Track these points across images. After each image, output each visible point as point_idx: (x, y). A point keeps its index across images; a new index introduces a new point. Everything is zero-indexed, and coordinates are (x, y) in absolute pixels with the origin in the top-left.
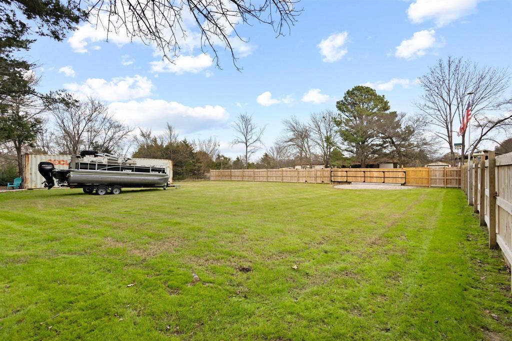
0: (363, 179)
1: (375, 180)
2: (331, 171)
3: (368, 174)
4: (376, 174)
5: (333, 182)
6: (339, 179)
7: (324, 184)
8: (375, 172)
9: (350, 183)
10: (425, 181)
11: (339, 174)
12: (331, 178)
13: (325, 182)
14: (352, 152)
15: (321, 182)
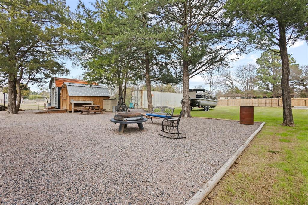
2: (279, 100)
12: (278, 104)
13: (273, 106)
14: (268, 89)
15: (271, 106)
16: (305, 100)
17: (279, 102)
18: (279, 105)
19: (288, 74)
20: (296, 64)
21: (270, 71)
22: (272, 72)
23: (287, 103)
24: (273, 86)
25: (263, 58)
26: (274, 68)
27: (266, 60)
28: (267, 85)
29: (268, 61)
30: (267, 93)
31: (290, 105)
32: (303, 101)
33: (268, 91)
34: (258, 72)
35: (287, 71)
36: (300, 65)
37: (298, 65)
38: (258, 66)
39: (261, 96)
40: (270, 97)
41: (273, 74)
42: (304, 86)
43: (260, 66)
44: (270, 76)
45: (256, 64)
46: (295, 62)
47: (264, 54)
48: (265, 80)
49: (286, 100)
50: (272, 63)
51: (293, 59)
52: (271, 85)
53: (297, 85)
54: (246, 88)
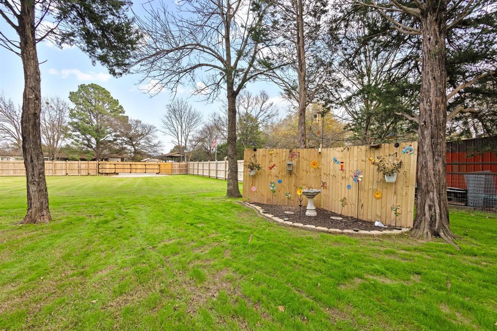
0: (129, 170)
1: (139, 171)
2: (99, 164)
3: (133, 167)
4: (139, 167)
5: (101, 173)
6: (108, 171)
7: (90, 175)
8: (139, 165)
9: (117, 174)
10: (170, 171)
11: (108, 166)
12: (99, 170)
13: (91, 174)
14: (89, 146)
15: (87, 174)
16: (131, 165)
17: (100, 167)
18: (99, 173)
19: (35, 103)
20: (125, 115)
21: (92, 117)
22: (95, 120)
23: (33, 169)
24: (97, 143)
25: (81, 94)
26: (97, 115)
27: (86, 99)
28: (89, 140)
29: (88, 102)
30: (88, 152)
31: (40, 174)
32: (129, 166)
33: (89, 149)
34: (72, 115)
35: (34, 96)
36: (129, 118)
37: (127, 117)
38: (72, 106)
39: (76, 156)
40: (91, 159)
41: (96, 123)
42: (133, 146)
43: (75, 105)
44: (92, 125)
45: (68, 101)
46: (124, 112)
47: (82, 88)
48: (84, 131)
49: (32, 161)
50: (94, 106)
51: (122, 107)
52: (93, 140)
53: (126, 144)
54: (50, 141)
